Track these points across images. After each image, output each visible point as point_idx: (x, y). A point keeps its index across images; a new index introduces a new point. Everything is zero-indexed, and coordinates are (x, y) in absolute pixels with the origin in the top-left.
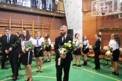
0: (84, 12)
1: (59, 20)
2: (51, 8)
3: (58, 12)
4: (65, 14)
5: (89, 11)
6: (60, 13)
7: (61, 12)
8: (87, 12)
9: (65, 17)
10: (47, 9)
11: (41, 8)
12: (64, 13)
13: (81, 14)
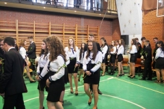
0: (145, 11)
1: (109, 23)
2: (99, 7)
3: (109, 12)
4: (117, 15)
5: (152, 10)
6: (110, 14)
7: (112, 12)
8: (150, 10)
9: (117, 19)
10: (94, 9)
11: (86, 8)
12: (115, 13)
13: (140, 14)
